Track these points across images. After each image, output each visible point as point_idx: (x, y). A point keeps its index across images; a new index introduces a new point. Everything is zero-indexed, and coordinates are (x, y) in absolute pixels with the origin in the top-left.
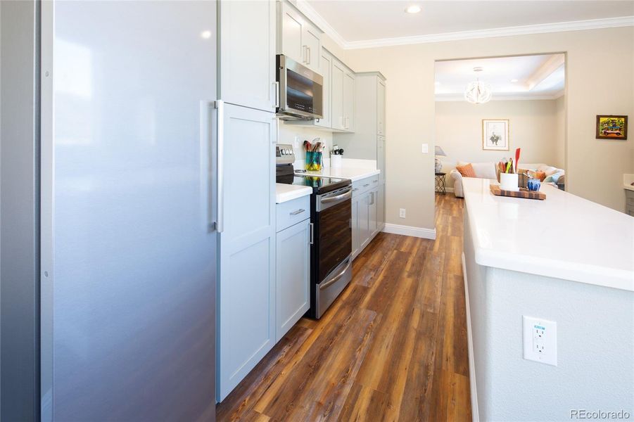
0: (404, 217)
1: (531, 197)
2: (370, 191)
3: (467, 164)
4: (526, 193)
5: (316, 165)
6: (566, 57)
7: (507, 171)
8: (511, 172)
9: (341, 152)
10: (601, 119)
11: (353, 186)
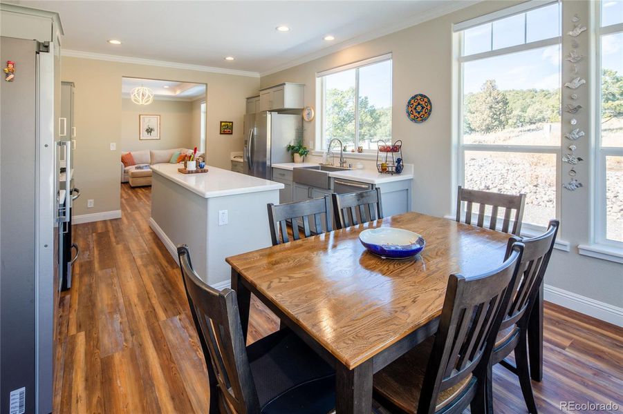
1: (202, 172)
4: (200, 170)
6: (207, 86)
10: (222, 123)
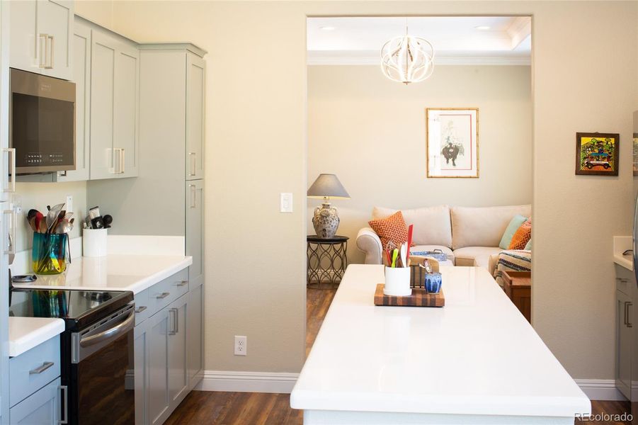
0: (244, 352)
2: (171, 307)
3: (394, 212)
5: (55, 262)
7: (393, 264)
8: (399, 265)
9: (105, 222)
10: (583, 139)
11: (137, 302)
